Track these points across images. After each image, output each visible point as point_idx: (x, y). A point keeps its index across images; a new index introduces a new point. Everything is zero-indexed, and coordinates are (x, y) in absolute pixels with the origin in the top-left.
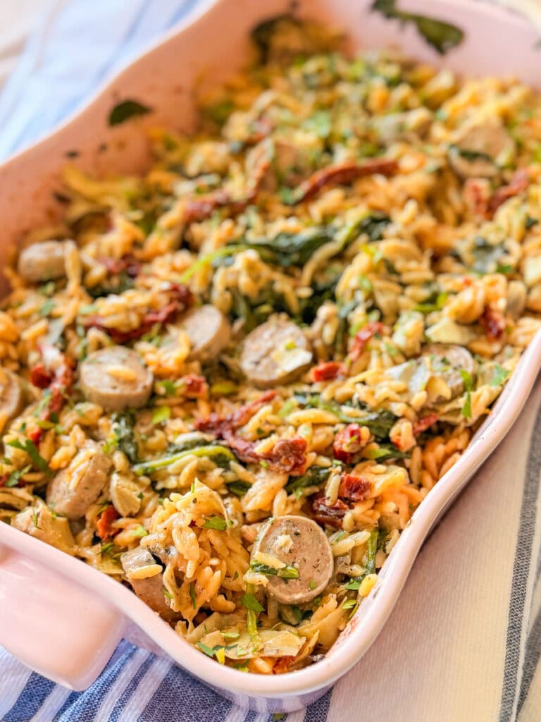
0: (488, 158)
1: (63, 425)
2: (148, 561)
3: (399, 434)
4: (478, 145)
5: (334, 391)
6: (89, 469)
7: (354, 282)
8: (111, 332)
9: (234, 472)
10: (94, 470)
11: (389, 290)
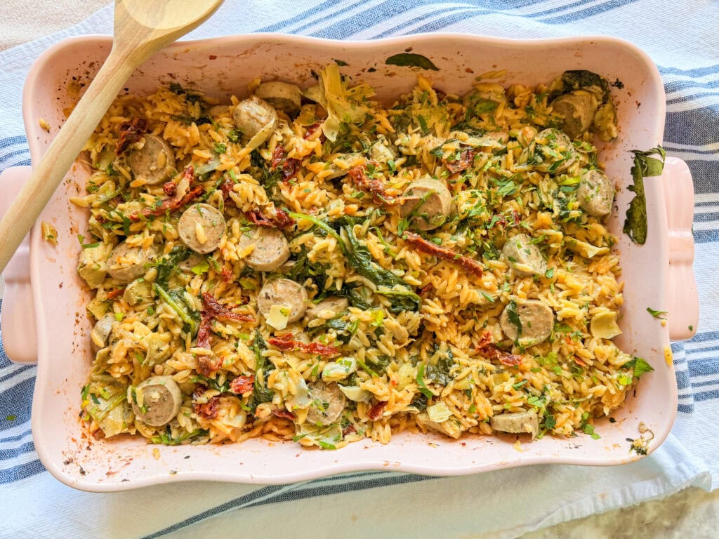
0: (520, 332)
1: (152, 225)
2: (105, 336)
3: (262, 410)
4: (523, 320)
5: (273, 355)
6: (126, 269)
7: (353, 318)
8: (228, 200)
9: (187, 336)
10: (129, 272)
11: (362, 341)
